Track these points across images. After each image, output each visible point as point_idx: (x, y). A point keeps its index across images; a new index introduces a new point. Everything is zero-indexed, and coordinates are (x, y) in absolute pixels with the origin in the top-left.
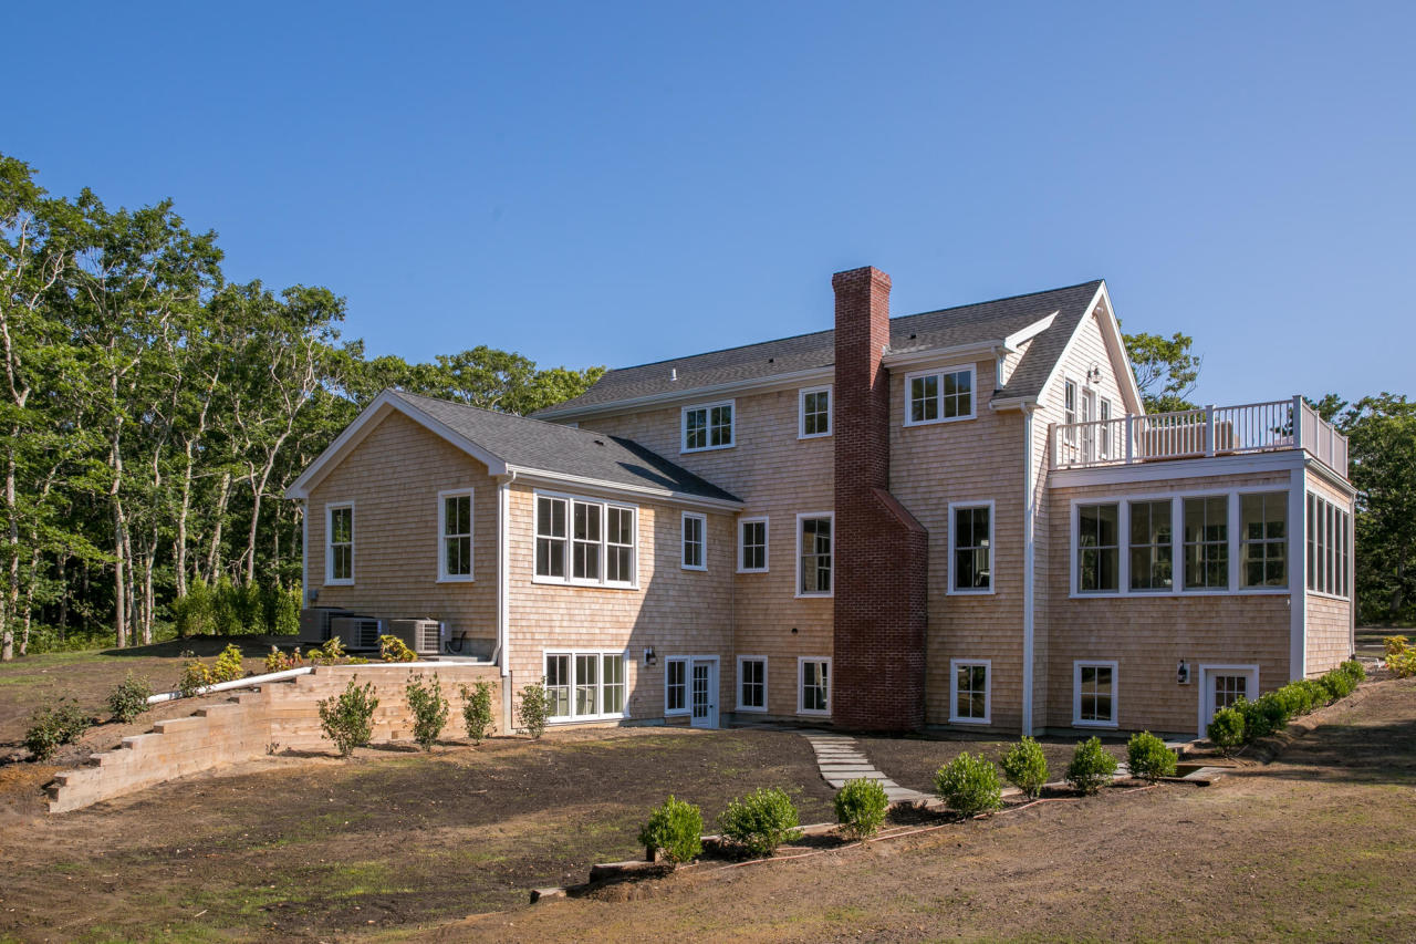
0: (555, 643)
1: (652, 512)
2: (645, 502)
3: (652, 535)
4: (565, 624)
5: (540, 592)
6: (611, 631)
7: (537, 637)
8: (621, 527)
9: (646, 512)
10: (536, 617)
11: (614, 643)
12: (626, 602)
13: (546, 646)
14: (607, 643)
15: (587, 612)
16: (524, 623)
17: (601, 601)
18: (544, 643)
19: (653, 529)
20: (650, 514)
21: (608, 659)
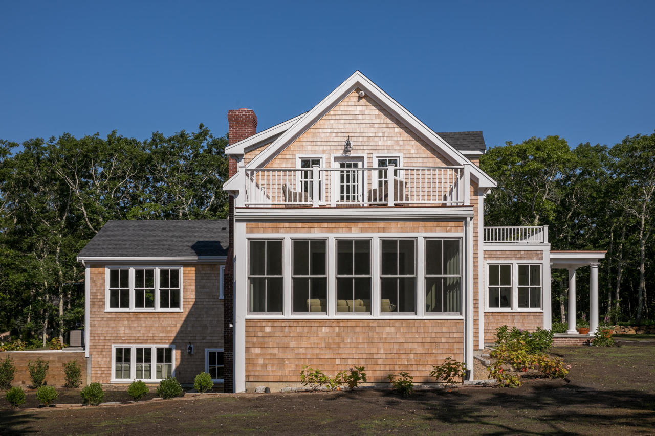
0: (120, 341)
1: (194, 269)
2: (186, 264)
3: (194, 281)
4: (127, 332)
5: (109, 316)
6: (161, 335)
7: (107, 338)
8: (170, 279)
9: (189, 269)
10: (107, 328)
11: (164, 341)
12: (173, 319)
13: (114, 343)
14: (159, 341)
15: (143, 325)
16: (99, 332)
17: (153, 319)
18: (113, 341)
19: (194, 278)
20: (192, 271)
21: (160, 351)
